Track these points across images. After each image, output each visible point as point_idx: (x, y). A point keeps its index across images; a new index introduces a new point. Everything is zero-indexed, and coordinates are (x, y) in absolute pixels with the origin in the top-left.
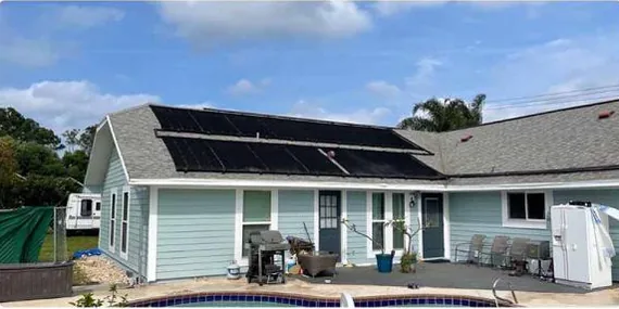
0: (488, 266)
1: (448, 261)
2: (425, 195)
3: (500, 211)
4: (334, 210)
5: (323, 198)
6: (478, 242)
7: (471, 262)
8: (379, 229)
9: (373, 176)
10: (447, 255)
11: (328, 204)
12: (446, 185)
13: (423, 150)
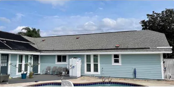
0: (51, 74)
1: (40, 74)
2: (34, 56)
3: (55, 60)
4: (6, 60)
5: (2, 56)
6: (49, 68)
7: (46, 74)
8: (20, 66)
9: (20, 50)
10: (39, 73)
11: (4, 58)
12: (41, 53)
13: (31, 42)
